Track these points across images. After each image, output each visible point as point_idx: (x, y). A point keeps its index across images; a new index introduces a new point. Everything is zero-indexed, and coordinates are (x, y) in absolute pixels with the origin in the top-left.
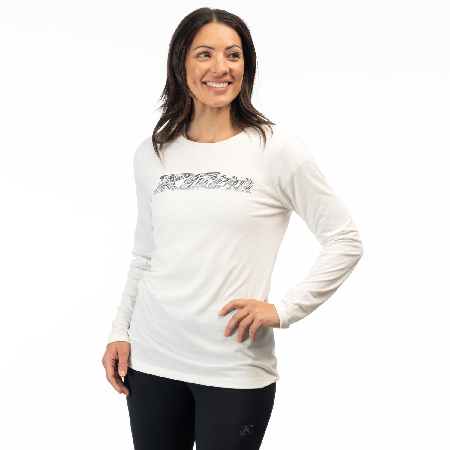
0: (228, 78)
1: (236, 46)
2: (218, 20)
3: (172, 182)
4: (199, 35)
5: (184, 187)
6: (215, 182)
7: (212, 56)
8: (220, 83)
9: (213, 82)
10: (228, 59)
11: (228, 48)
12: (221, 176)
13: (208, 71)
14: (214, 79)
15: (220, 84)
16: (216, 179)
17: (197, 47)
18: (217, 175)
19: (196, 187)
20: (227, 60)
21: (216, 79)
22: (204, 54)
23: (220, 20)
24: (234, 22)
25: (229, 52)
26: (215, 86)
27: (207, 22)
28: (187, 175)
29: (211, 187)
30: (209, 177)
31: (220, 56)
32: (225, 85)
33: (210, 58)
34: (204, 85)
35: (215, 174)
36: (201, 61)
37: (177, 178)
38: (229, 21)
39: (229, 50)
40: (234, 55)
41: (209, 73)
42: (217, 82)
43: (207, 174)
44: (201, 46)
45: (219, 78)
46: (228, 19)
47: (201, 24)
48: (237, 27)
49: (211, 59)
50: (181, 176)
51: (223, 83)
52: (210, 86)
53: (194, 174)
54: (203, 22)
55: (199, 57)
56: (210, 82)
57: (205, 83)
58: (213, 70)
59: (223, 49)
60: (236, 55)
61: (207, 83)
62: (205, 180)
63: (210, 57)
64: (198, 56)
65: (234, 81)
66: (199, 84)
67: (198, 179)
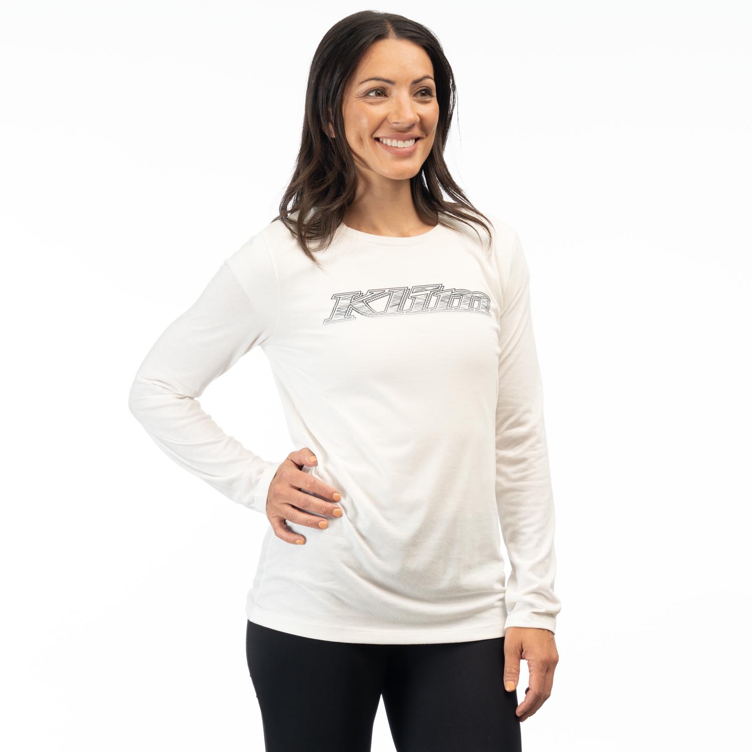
0: (416, 132)
1: (428, 77)
2: (396, 35)
3: (362, 304)
4: (368, 59)
5: (392, 311)
6: (442, 300)
7: (390, 95)
8: (404, 140)
9: (392, 138)
10: (415, 98)
11: (416, 82)
12: (447, 290)
13: (384, 120)
14: (395, 134)
15: (404, 142)
16: (442, 295)
17: (364, 80)
18: (442, 289)
19: (413, 310)
20: (414, 100)
21: (398, 133)
22: (374, 92)
23: (401, 34)
24: (422, 37)
25: (417, 88)
26: (396, 146)
27: (381, 36)
28: (387, 291)
29: (440, 309)
30: (429, 292)
31: (402, 95)
32: (412, 142)
33: (386, 99)
34: (377, 143)
35: (436, 287)
36: (371, 104)
37: (369, 297)
38: (415, 35)
39: (417, 84)
40: (424, 92)
41: (385, 123)
42: (398, 139)
43: (423, 288)
44: (371, 77)
45: (402, 133)
46: (413, 31)
47: (372, 40)
48: (429, 44)
49: (389, 100)
50: (375, 293)
51: (409, 140)
52: (387, 145)
53: (399, 289)
54: (373, 38)
55: (367, 97)
56: (386, 138)
57: (377, 139)
58: (393, 119)
59: (409, 83)
60: (426, 92)
61: (381, 140)
62: (424, 297)
63: (386, 96)
64: (367, 94)
65: (424, 136)
66: (367, 141)
67: (410, 297)
